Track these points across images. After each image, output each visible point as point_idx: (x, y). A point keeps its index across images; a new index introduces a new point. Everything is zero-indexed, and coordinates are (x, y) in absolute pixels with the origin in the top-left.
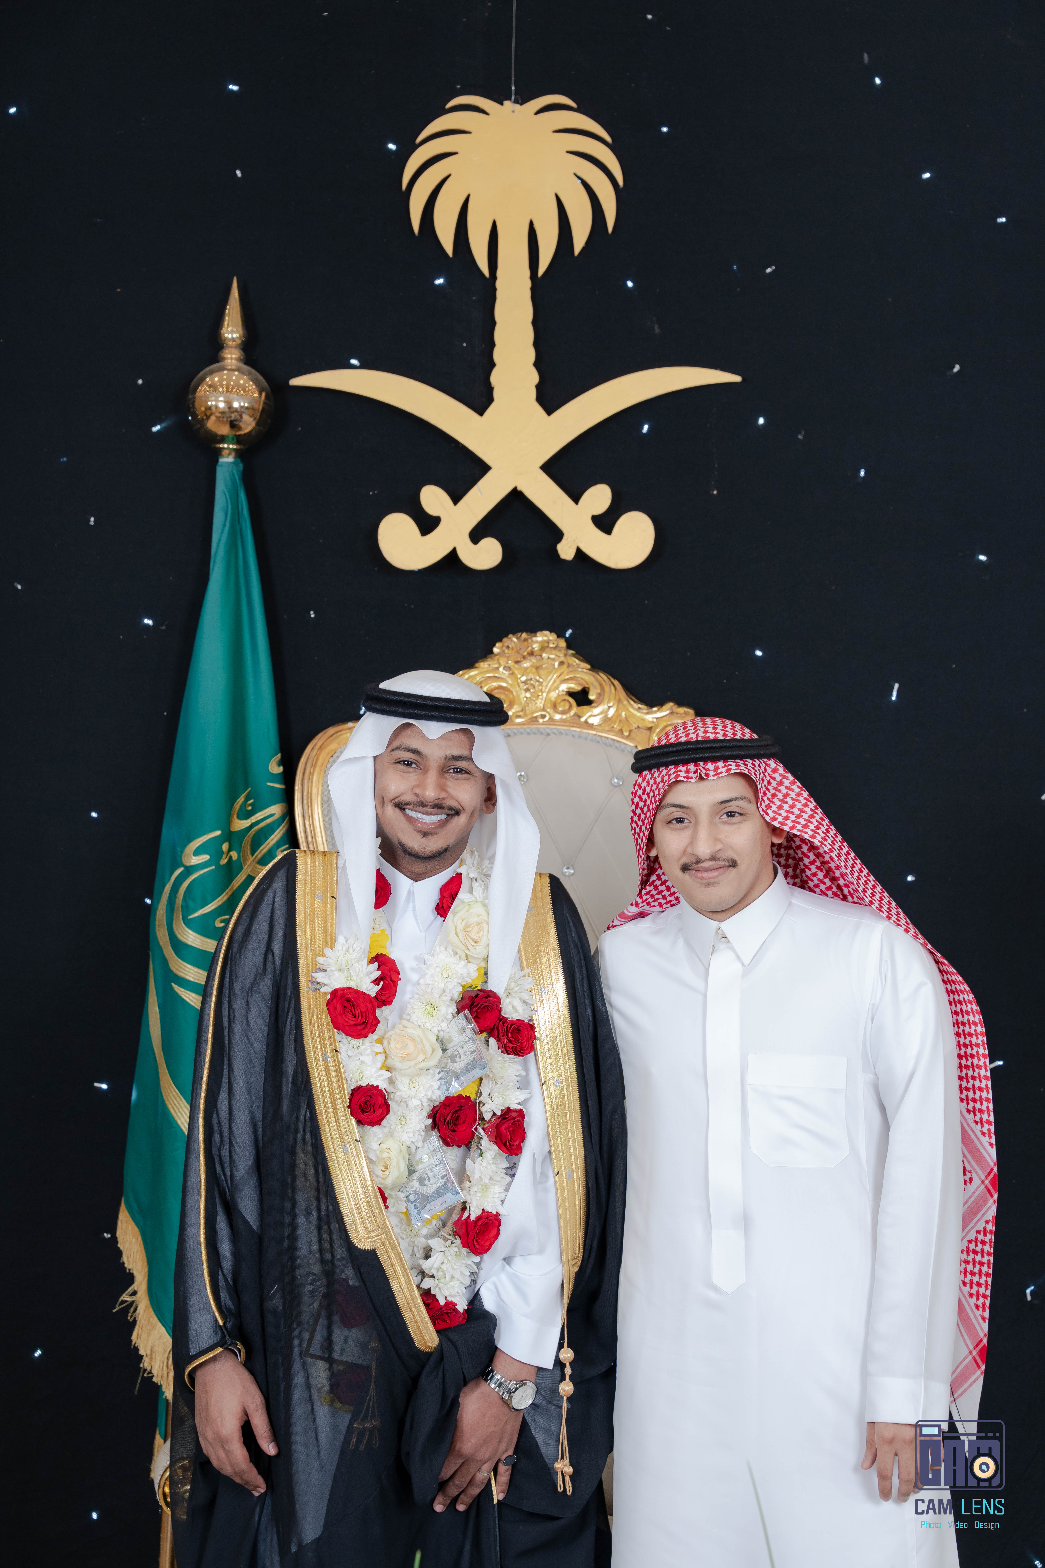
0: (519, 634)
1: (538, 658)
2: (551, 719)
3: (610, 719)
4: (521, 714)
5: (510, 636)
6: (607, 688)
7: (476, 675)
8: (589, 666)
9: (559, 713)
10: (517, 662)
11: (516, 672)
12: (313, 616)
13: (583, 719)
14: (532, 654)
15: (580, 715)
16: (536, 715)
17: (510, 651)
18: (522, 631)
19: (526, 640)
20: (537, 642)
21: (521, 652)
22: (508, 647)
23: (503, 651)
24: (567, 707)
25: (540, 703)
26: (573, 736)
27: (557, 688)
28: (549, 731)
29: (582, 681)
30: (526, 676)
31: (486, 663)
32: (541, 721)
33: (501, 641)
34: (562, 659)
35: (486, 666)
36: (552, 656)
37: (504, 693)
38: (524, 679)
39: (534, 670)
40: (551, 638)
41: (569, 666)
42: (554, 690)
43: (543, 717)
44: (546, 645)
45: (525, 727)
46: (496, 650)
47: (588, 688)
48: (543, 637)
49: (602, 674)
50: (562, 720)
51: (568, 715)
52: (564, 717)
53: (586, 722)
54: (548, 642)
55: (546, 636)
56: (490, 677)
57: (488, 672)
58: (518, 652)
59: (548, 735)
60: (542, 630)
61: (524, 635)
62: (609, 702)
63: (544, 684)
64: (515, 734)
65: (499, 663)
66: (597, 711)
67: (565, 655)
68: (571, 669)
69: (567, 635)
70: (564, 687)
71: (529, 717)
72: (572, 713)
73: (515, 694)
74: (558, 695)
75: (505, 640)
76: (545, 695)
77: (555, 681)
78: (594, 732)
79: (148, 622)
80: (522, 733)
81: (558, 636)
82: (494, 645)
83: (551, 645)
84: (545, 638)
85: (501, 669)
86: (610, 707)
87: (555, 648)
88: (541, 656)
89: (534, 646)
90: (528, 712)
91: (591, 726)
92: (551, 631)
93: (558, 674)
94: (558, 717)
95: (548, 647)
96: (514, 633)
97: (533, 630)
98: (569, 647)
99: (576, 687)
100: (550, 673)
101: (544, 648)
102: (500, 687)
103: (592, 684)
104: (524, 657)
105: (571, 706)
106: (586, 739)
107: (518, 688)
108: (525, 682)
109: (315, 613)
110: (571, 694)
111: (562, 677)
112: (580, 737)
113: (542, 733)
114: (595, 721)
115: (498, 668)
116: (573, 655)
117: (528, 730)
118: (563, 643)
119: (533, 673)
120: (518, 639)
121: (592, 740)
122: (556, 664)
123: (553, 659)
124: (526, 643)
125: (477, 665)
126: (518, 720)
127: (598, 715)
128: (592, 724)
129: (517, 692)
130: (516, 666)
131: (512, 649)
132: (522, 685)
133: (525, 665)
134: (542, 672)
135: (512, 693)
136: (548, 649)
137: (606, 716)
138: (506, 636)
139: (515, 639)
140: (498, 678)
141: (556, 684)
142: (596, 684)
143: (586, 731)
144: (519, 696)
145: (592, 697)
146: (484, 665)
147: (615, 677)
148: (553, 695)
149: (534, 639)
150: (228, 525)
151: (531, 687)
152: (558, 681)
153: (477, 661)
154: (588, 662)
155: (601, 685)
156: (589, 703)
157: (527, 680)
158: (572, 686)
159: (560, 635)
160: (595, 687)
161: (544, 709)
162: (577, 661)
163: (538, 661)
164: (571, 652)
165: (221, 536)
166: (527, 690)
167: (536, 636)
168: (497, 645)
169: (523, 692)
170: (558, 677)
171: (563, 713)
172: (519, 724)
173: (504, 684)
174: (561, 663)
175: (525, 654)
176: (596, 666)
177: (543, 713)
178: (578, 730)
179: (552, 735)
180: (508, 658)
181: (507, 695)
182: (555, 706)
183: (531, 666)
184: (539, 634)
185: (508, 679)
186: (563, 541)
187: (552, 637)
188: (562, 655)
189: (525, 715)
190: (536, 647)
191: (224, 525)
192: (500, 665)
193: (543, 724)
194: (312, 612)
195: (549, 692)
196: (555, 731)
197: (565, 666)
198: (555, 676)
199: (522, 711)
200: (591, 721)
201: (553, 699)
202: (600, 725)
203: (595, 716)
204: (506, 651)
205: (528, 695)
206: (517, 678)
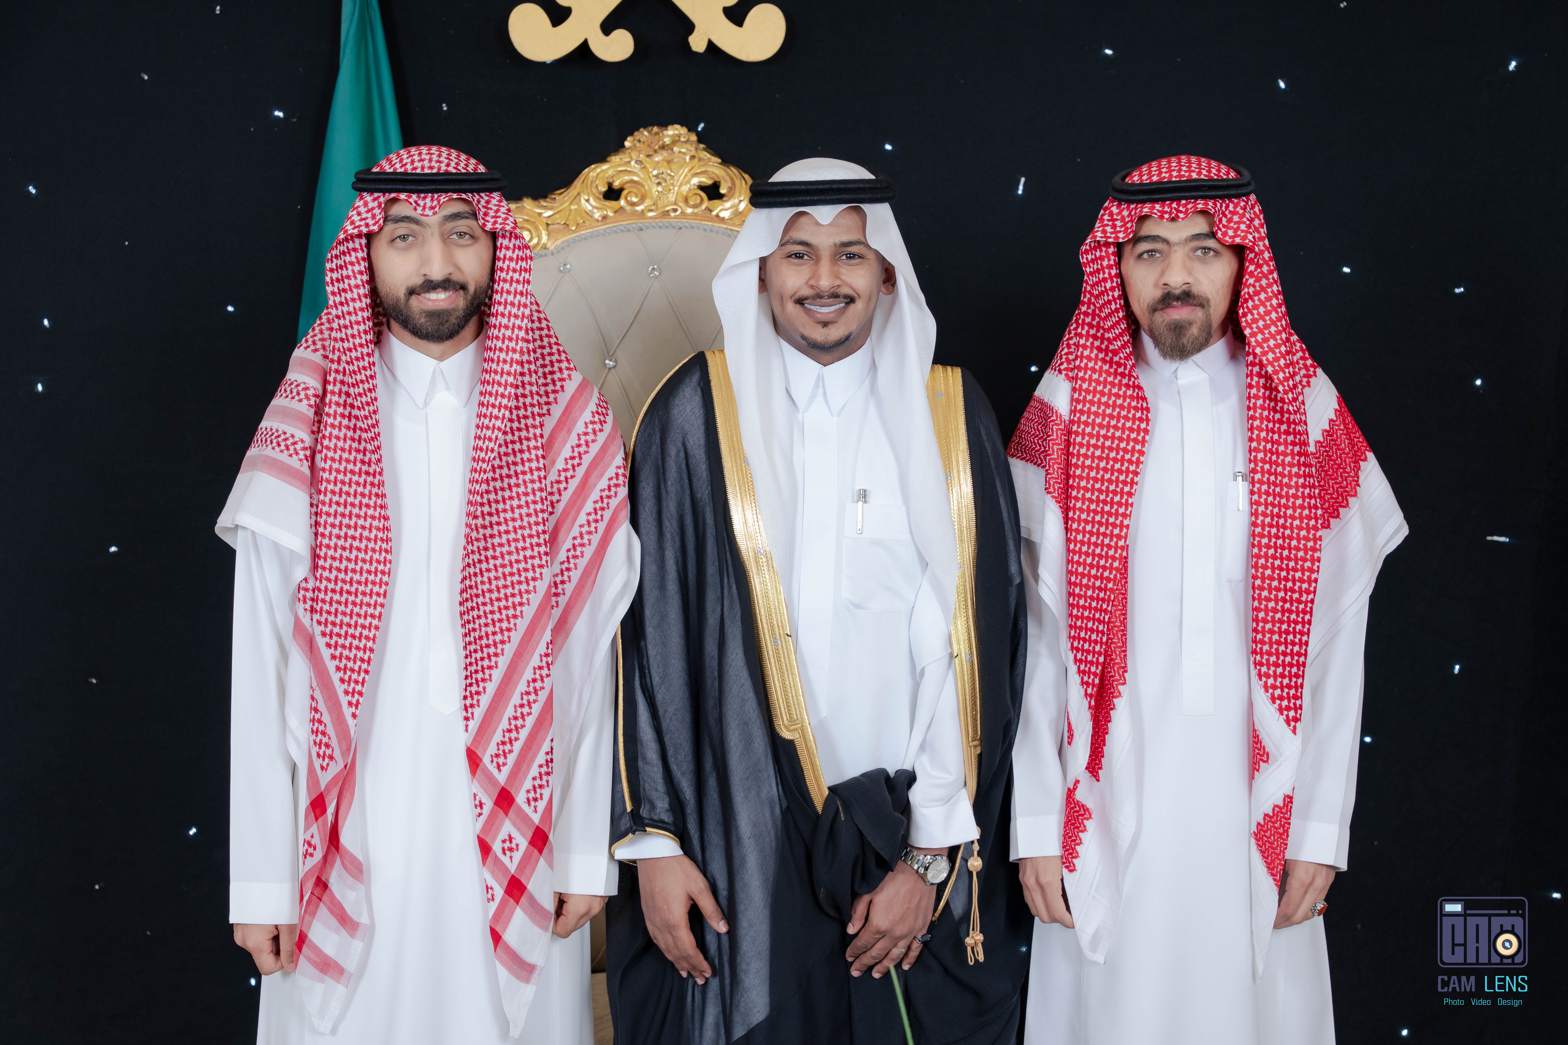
0: (650, 128)
1: (670, 151)
2: (683, 212)
3: (741, 213)
4: (653, 208)
5: (642, 130)
6: (737, 182)
7: (608, 169)
8: (719, 161)
9: (690, 207)
10: (649, 156)
11: (648, 166)
12: (445, 109)
13: (714, 213)
14: (663, 147)
15: (711, 208)
16: (667, 209)
17: (642, 145)
18: (653, 125)
19: (657, 134)
20: (668, 136)
21: (652, 145)
22: (639, 141)
23: (635, 145)
24: (698, 201)
25: (672, 197)
26: (705, 230)
27: (689, 182)
28: (680, 225)
29: (714, 176)
30: (658, 170)
31: (618, 157)
32: (673, 214)
33: (632, 134)
34: (693, 153)
35: (618, 160)
36: (683, 150)
37: (636, 187)
38: (655, 172)
39: (665, 164)
40: (682, 132)
41: (700, 160)
42: (686, 184)
43: (675, 210)
44: (677, 138)
45: (657, 220)
46: (627, 144)
47: (719, 182)
48: (674, 131)
49: (732, 168)
50: (693, 214)
51: (699, 209)
52: (696, 211)
53: (717, 216)
54: (679, 136)
55: (677, 130)
56: (621, 171)
57: (620, 165)
58: (649, 146)
59: (680, 228)
60: (673, 123)
61: (655, 129)
62: (740, 196)
63: (676, 178)
64: (647, 228)
65: (631, 157)
66: (728, 205)
67: (696, 149)
68: (702, 163)
69: (699, 129)
70: (695, 181)
71: (662, 210)
72: (703, 207)
73: (646, 188)
74: (690, 189)
75: (636, 133)
76: (676, 188)
77: (686, 175)
78: (726, 226)
79: (279, 114)
80: (654, 227)
81: (689, 130)
82: (626, 139)
83: (682, 139)
84: (677, 132)
85: (633, 163)
86: (741, 201)
87: (686, 142)
88: (672, 150)
89: (666, 140)
90: (660, 206)
91: (722, 220)
92: (682, 125)
93: (690, 168)
94: (689, 211)
95: (679, 141)
96: (645, 127)
97: (664, 124)
98: (700, 140)
99: (707, 181)
100: (681, 166)
101: (675, 141)
102: (632, 181)
103: (723, 178)
104: (656, 151)
105: (702, 200)
106: (718, 232)
107: (649, 182)
108: (656, 176)
109: (447, 106)
110: (702, 188)
111: (694, 171)
112: (711, 230)
113: (674, 227)
114: (725, 214)
115: (629, 162)
116: (704, 149)
117: (661, 224)
118: (694, 138)
119: (665, 167)
120: (649, 132)
121: (724, 234)
122: (688, 158)
123: (684, 153)
124: (657, 137)
125: (609, 159)
126: (651, 214)
127: (729, 208)
128: (724, 218)
129: (649, 186)
130: (648, 159)
131: (644, 142)
132: (653, 179)
133: (657, 159)
134: (673, 166)
135: (644, 186)
136: (679, 143)
137: (737, 210)
138: (638, 130)
139: (646, 133)
140: (630, 172)
141: (687, 178)
142: (727, 178)
143: (717, 225)
144: (650, 190)
145: (723, 191)
146: (615, 159)
147: (746, 172)
148: (685, 189)
149: (665, 133)
150: (356, 14)
151: (662, 181)
152: (689, 175)
153: (609, 155)
154: (719, 156)
155: (732, 179)
156: (720, 197)
157: (658, 174)
158: (704, 180)
159: (692, 128)
160: (726, 181)
161: (675, 203)
162: (708, 155)
163: (669, 155)
164: (702, 146)
165: (350, 25)
166: (659, 184)
167: (667, 130)
168: (629, 139)
169: (655, 186)
170: (690, 171)
171: (695, 206)
172: (651, 218)
173: (636, 178)
174: (692, 157)
175: (657, 147)
176: (726, 161)
177: (675, 207)
178: (710, 223)
179: (684, 229)
180: (640, 152)
181: (639, 189)
182: (686, 200)
183: (663, 160)
184: (670, 127)
185: (640, 173)
186: (695, 34)
187: (683, 130)
188: (693, 149)
189: (657, 209)
190: (667, 140)
191: (353, 15)
192: (632, 159)
193: (675, 217)
194: (444, 105)
195: (681, 185)
196: (687, 225)
197: (696, 160)
198: (686, 170)
199: (654, 204)
200: (722, 215)
201: (684, 193)
202: (730, 219)
203: (726, 210)
204: (638, 145)
205: (660, 189)
206: (648, 172)
